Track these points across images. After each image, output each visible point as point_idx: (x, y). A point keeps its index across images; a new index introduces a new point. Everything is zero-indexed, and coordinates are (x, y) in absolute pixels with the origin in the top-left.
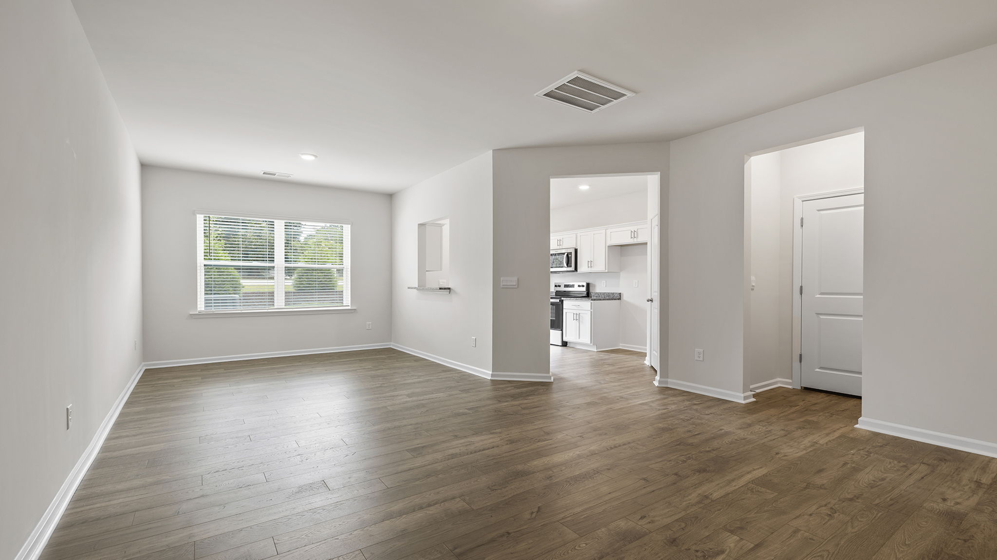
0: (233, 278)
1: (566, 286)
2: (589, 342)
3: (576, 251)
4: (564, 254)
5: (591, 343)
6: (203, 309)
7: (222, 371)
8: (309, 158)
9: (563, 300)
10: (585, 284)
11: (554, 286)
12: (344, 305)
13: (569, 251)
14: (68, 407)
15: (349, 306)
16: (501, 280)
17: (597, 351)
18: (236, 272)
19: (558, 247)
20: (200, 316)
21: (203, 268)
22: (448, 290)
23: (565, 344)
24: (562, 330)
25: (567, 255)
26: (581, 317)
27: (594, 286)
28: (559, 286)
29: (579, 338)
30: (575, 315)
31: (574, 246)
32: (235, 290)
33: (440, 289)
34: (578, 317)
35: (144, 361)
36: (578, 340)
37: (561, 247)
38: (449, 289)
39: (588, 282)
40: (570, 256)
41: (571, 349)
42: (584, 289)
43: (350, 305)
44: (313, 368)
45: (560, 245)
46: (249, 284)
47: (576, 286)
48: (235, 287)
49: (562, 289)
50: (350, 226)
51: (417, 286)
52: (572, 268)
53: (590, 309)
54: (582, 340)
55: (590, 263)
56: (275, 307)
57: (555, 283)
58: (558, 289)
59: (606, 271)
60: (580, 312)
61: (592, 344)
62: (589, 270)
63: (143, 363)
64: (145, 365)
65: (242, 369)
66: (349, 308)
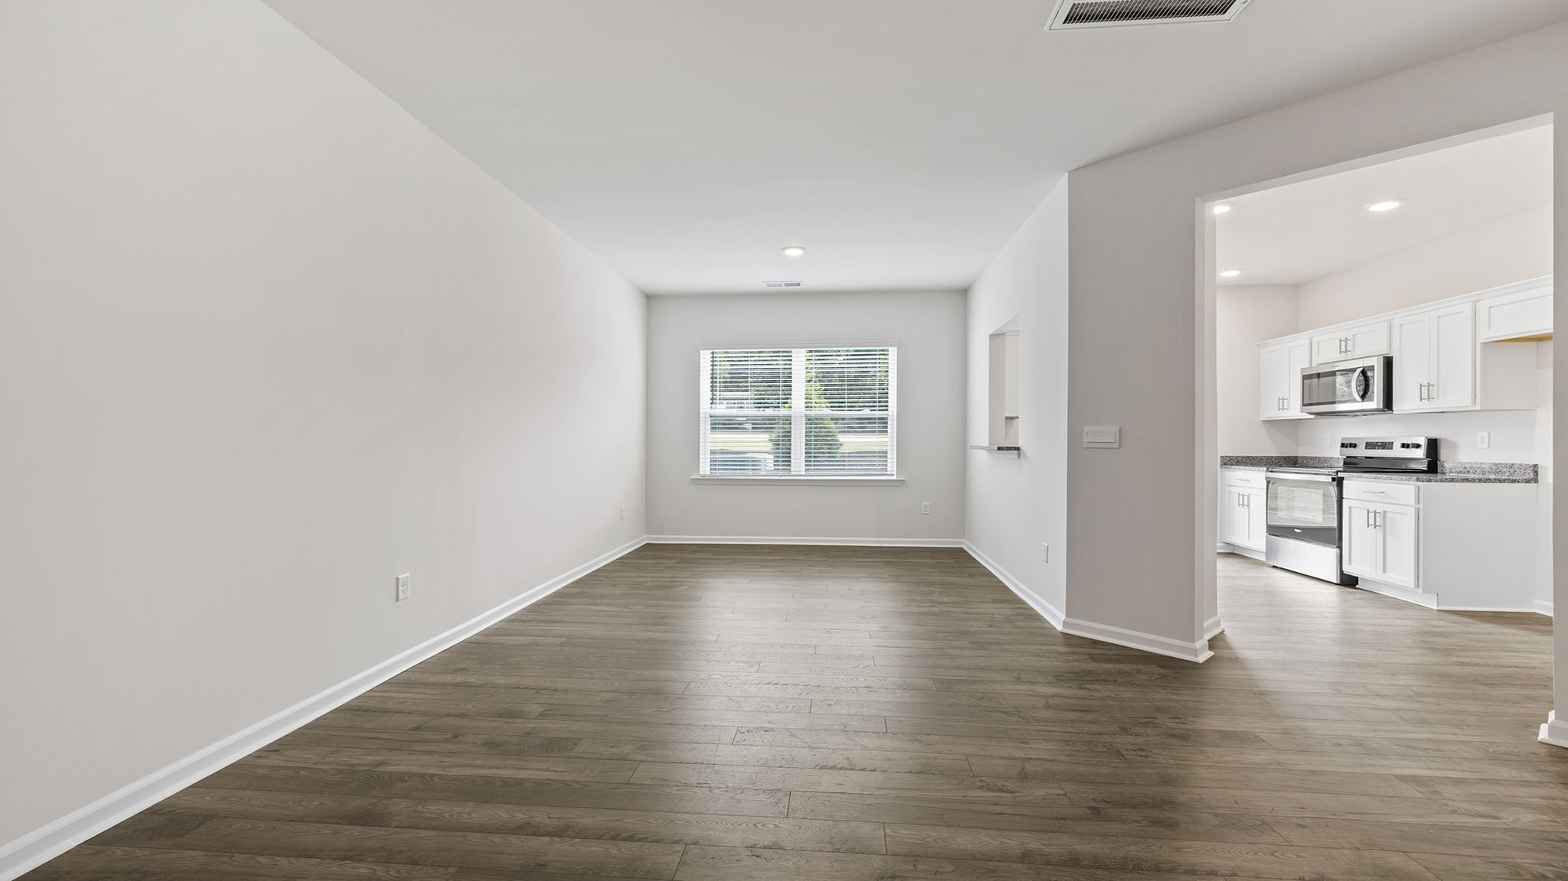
0: (828, 432)
1: (1370, 445)
2: (1412, 584)
3: (1388, 363)
4: (1353, 370)
5: (1417, 585)
6: (709, 473)
7: (709, 556)
8: (794, 253)
9: (1343, 478)
10: (1422, 441)
11: (1340, 445)
12: (888, 473)
13: (1367, 363)
14: (400, 577)
15: (893, 475)
16: (1085, 432)
17: (1438, 610)
18: (832, 425)
19: (1343, 356)
20: (704, 481)
21: (709, 419)
22: (1016, 452)
23: (1349, 582)
24: (1340, 547)
25: (1364, 372)
26: (1388, 522)
27: (1453, 446)
28: (1354, 446)
29: (1384, 571)
30: (1372, 515)
31: (1385, 352)
32: (829, 449)
33: (999, 449)
34: (1378, 521)
35: (647, 534)
36: (1380, 576)
37: (1349, 356)
38: (1018, 449)
39: (1432, 436)
40: (1369, 374)
41: (1366, 595)
42: (1420, 453)
43: (895, 473)
44: (810, 566)
45: (1346, 351)
46: (850, 442)
47: (1397, 446)
48: (831, 445)
49: (1361, 452)
50: (896, 348)
51: (988, 445)
52: (1375, 402)
53: (1412, 501)
54: (1391, 577)
55: (1427, 391)
56: (792, 473)
57: (1343, 439)
58: (1351, 452)
59: (1478, 407)
60: (1386, 507)
61: (1420, 591)
62: (1426, 406)
63: (645, 536)
64: (648, 539)
65: (728, 557)
66: (894, 478)
